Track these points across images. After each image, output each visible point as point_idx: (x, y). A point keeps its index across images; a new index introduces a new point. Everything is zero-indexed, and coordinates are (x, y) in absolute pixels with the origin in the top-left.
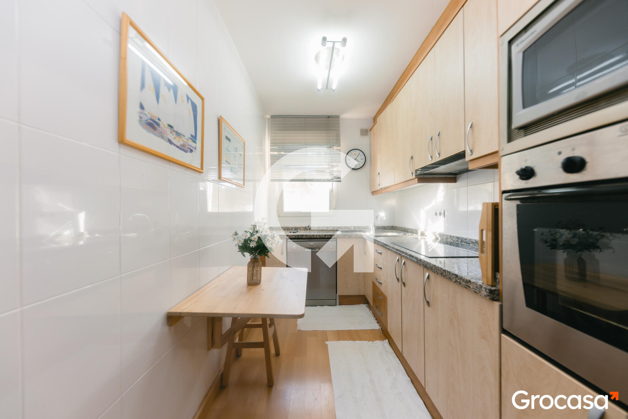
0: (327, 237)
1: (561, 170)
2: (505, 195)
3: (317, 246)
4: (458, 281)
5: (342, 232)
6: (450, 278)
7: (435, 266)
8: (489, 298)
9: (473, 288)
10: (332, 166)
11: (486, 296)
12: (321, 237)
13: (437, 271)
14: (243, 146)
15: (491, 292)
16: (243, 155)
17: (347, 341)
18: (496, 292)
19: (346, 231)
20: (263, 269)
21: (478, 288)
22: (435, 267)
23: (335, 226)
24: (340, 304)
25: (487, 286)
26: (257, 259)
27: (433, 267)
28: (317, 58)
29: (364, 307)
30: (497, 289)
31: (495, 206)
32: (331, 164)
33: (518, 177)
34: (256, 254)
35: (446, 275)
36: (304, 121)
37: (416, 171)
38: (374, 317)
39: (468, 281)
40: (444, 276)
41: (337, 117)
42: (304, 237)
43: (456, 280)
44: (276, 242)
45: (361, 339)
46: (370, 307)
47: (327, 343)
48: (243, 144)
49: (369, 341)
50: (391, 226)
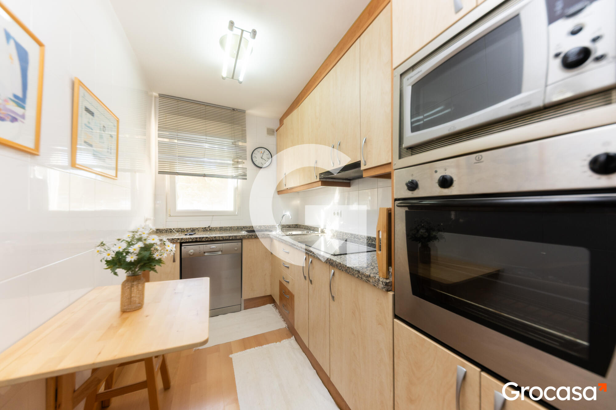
0: (231, 238)
1: (437, 185)
2: (397, 202)
3: (220, 249)
4: (360, 276)
5: (248, 232)
6: (353, 274)
7: (340, 263)
8: (385, 290)
9: (372, 282)
10: (238, 162)
11: (383, 288)
12: (225, 238)
13: (341, 268)
14: (116, 125)
15: (387, 284)
16: (116, 136)
17: (254, 348)
18: (390, 284)
19: (251, 230)
20: (147, 285)
21: (376, 282)
22: (340, 265)
23: (240, 226)
24: (245, 309)
25: (383, 279)
26: (138, 275)
27: (338, 265)
28: (222, 42)
29: (270, 306)
30: (390, 281)
31: (389, 211)
32: (236, 160)
33: (406, 187)
34: (137, 270)
35: (349, 271)
36: (205, 109)
37: (321, 174)
38: (281, 315)
39: (368, 276)
40: (348, 272)
41: (243, 112)
42: (204, 240)
43: (358, 276)
44: (167, 252)
45: (268, 342)
46: (276, 306)
47: (231, 356)
48: (116, 122)
49: (276, 343)
50: (295, 225)
